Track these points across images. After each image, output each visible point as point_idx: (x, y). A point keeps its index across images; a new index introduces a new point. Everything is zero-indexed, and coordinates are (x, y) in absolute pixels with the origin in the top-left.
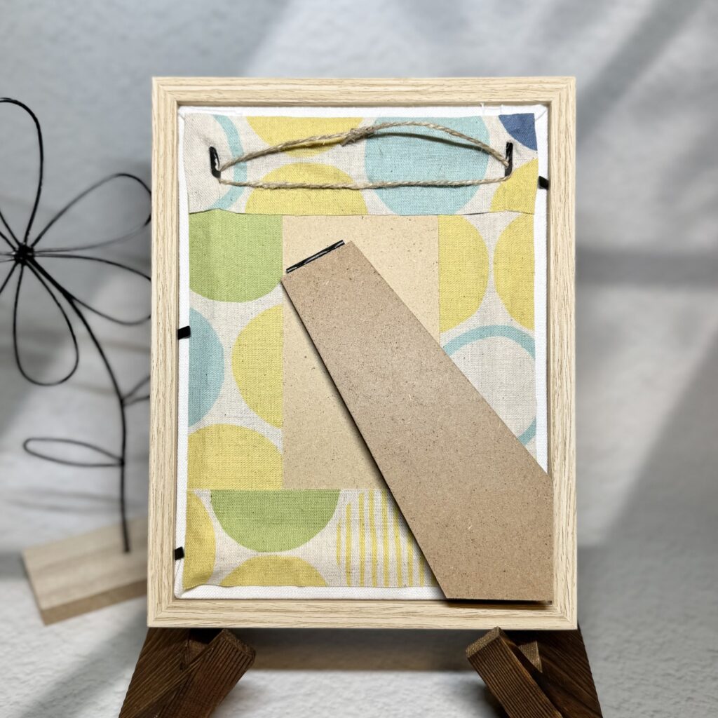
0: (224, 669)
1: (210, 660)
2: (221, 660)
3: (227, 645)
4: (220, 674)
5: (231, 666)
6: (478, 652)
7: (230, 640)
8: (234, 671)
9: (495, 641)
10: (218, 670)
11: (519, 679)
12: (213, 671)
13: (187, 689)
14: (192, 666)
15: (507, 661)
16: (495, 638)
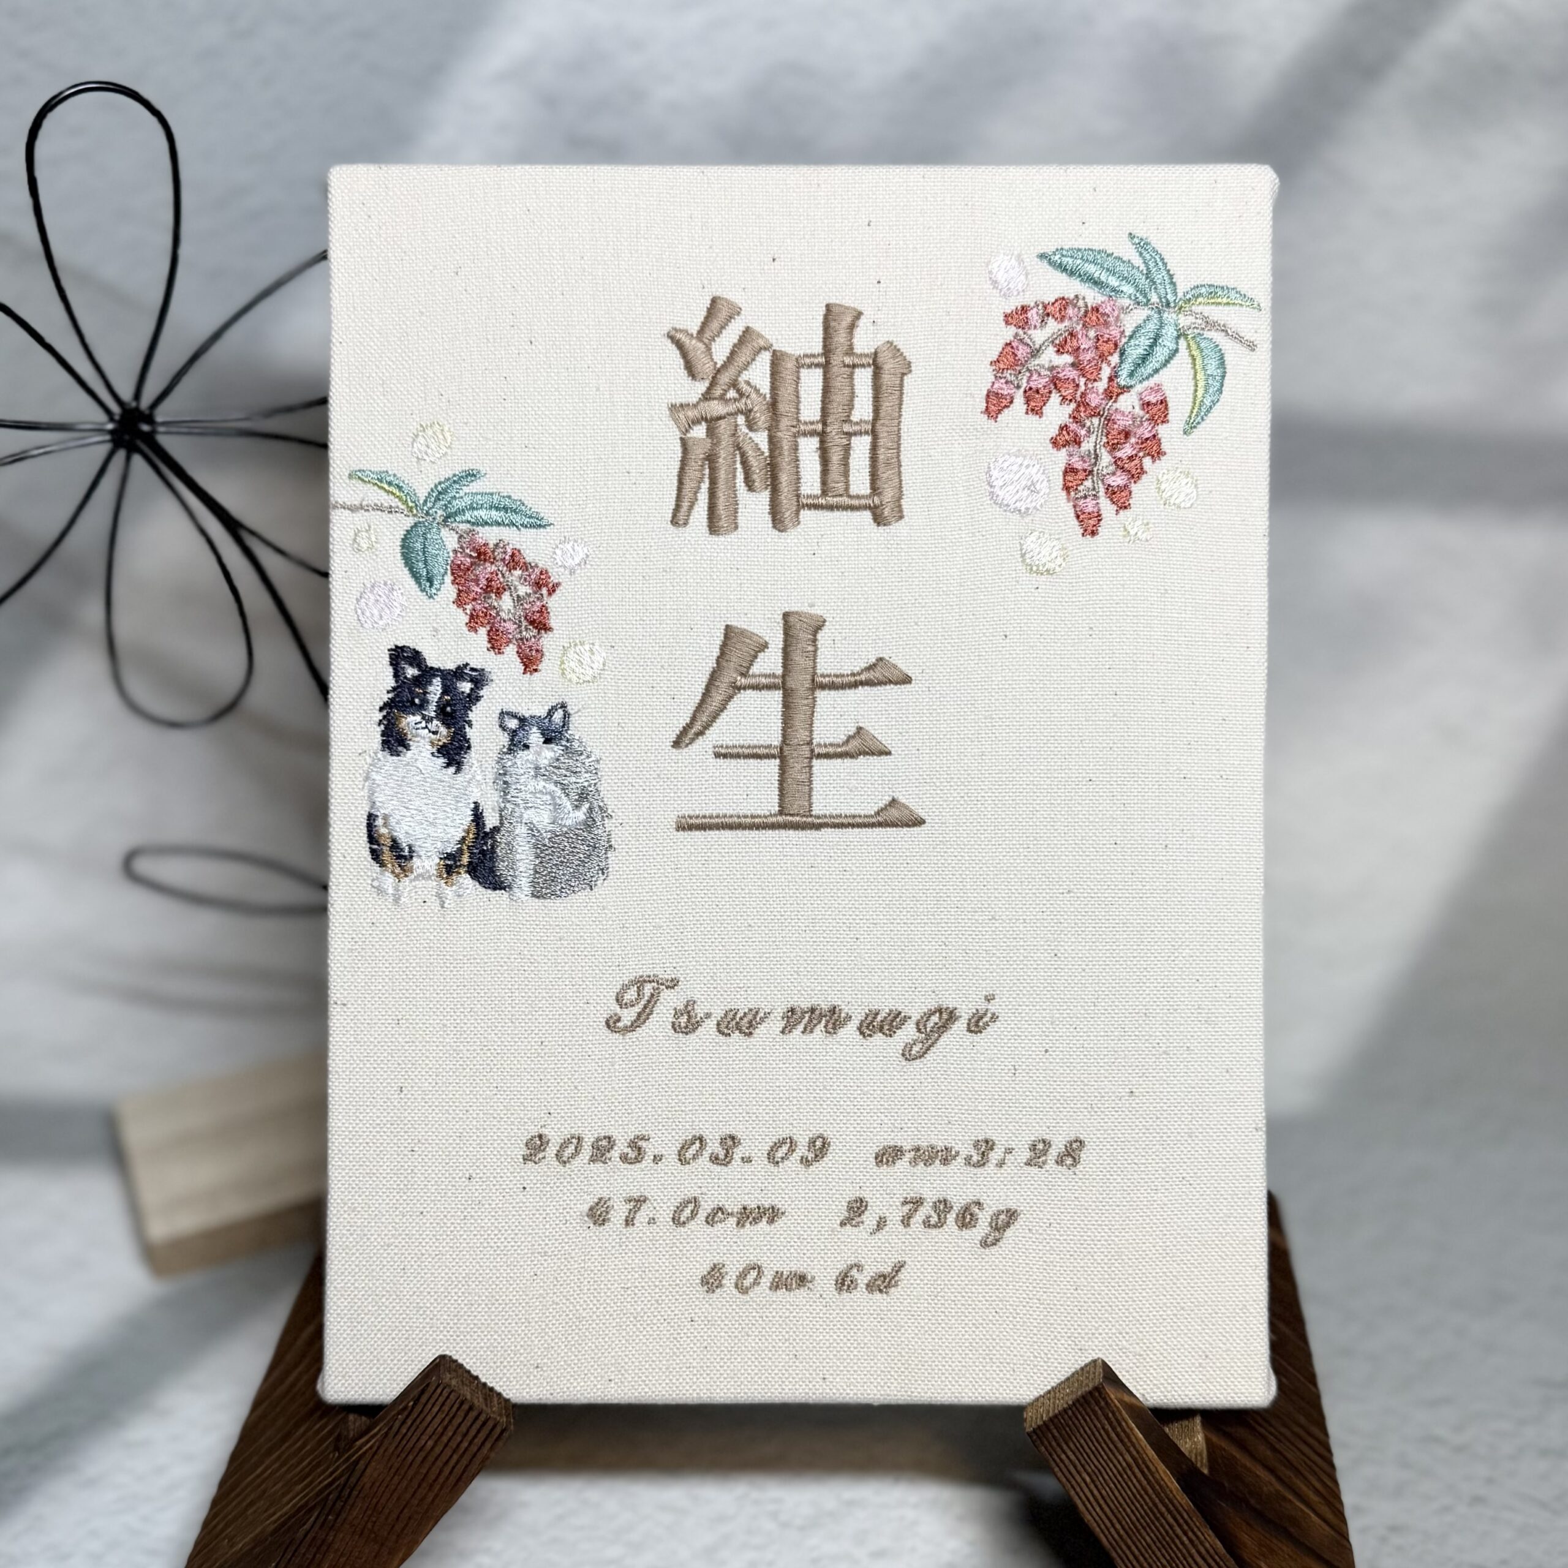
0: (437, 1450)
1: (404, 1431)
2: (430, 1430)
3: (445, 1394)
4: (427, 1465)
5: (453, 1444)
6: (1051, 1420)
7: (454, 1382)
8: (462, 1456)
9: (1090, 1393)
10: (423, 1454)
11: (1150, 1491)
12: (411, 1457)
13: (346, 1502)
14: (360, 1448)
15: (1119, 1445)
16: (1091, 1385)
